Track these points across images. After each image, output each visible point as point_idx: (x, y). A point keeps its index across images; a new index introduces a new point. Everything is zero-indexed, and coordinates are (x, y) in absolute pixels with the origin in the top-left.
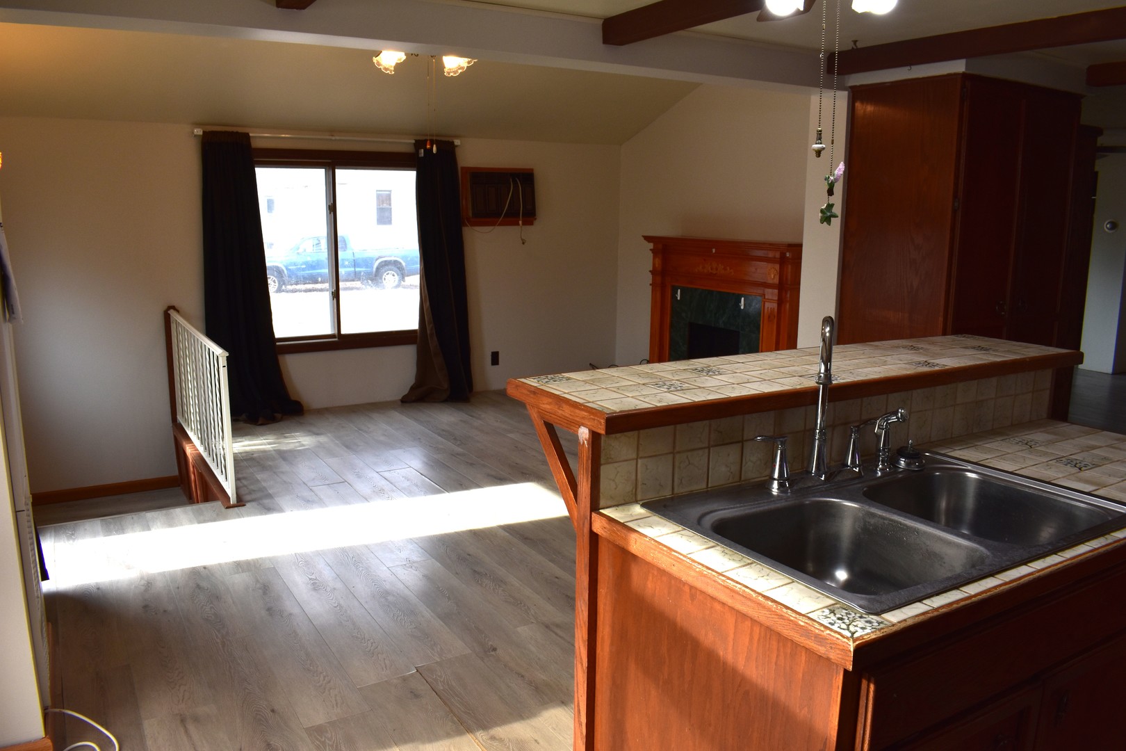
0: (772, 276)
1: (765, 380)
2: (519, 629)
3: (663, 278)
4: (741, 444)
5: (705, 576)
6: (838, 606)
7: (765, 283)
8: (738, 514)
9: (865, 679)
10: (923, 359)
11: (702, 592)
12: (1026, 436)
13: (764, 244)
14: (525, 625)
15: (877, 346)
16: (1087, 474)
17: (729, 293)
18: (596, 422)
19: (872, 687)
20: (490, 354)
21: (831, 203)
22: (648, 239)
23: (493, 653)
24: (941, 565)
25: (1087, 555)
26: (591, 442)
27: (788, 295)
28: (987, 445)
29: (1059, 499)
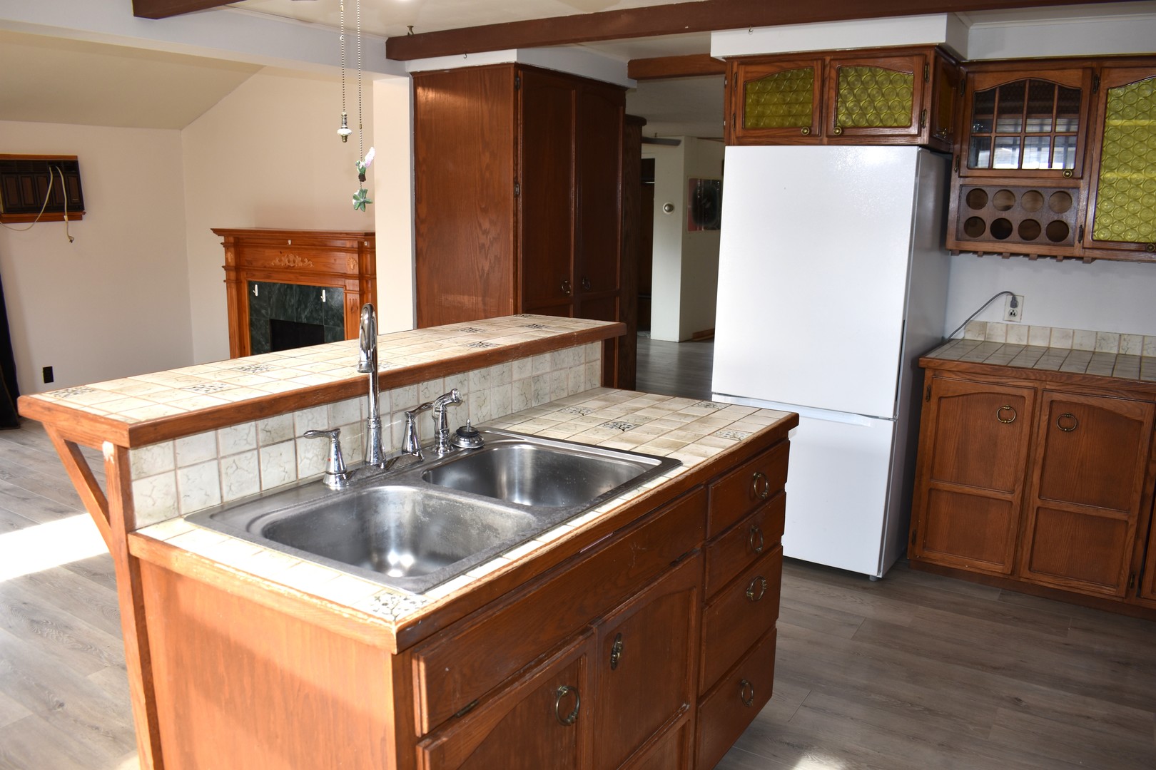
0: (352, 266)
1: (315, 373)
2: (91, 677)
3: (238, 272)
4: (293, 442)
5: (250, 584)
6: (384, 592)
7: (345, 273)
8: (291, 514)
9: (415, 659)
10: (478, 340)
11: (250, 601)
12: (581, 405)
13: (341, 233)
14: (97, 671)
15: (436, 331)
16: (629, 434)
17: (309, 286)
18: (118, 434)
19: (422, 665)
20: (42, 370)
21: (363, 189)
22: (218, 232)
23: (60, 709)
24: (496, 537)
25: (621, 508)
26: (117, 459)
27: (370, 286)
28: (544, 417)
29: (603, 459)
